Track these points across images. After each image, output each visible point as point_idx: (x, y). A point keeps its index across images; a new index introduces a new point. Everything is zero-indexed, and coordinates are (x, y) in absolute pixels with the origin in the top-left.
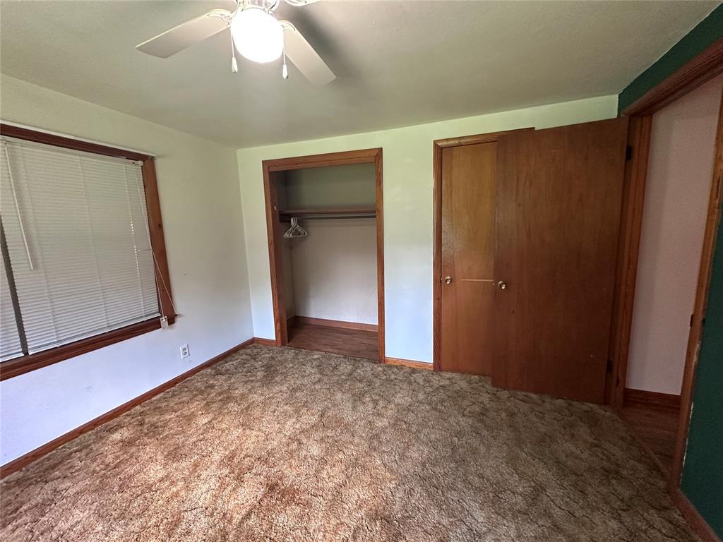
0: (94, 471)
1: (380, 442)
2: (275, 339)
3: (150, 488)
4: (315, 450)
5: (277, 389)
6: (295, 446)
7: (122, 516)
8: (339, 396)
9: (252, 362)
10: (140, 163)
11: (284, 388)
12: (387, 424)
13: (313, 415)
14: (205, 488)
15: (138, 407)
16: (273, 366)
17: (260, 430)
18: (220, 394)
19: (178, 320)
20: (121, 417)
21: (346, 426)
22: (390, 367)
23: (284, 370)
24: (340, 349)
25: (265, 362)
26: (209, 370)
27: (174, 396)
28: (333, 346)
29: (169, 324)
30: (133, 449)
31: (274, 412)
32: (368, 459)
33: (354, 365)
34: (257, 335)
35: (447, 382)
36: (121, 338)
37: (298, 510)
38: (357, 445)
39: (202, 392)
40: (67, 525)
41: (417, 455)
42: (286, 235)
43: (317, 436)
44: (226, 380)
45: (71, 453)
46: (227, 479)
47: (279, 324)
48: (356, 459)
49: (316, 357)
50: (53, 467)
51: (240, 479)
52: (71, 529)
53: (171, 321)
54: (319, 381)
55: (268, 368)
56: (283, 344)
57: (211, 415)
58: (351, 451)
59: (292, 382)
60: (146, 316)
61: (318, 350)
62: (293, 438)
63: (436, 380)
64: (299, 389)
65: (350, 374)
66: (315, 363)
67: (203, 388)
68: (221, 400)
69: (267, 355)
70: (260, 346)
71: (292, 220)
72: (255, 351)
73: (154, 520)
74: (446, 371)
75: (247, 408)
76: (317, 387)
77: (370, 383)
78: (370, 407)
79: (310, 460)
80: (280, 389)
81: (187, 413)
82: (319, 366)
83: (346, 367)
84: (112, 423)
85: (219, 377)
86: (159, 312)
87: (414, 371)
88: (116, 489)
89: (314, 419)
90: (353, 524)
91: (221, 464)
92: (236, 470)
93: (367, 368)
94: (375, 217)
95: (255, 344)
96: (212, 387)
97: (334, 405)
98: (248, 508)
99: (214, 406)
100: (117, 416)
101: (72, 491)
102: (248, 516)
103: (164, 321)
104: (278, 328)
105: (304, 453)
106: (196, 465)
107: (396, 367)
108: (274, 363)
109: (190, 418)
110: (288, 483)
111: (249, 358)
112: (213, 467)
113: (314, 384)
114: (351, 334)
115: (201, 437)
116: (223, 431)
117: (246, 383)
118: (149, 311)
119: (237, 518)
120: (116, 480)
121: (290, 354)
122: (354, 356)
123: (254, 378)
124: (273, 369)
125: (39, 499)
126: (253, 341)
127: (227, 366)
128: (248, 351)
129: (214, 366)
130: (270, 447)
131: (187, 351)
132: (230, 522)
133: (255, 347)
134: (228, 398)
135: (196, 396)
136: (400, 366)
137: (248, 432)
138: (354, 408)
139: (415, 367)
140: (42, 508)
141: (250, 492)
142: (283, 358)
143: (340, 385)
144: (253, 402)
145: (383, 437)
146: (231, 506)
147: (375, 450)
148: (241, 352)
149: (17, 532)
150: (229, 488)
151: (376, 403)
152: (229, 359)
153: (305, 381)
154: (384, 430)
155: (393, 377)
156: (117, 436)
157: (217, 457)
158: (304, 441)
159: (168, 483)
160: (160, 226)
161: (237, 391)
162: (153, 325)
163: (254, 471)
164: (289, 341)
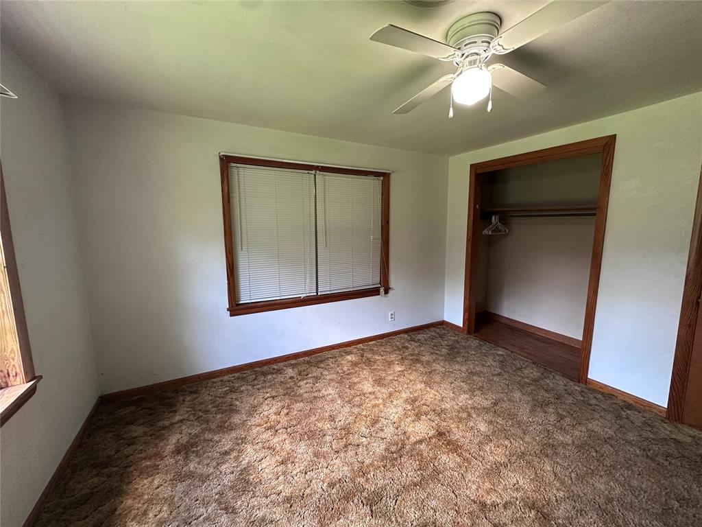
0: (338, 372)
1: (556, 454)
2: (462, 326)
3: (364, 394)
4: (483, 427)
5: (457, 367)
6: (465, 415)
7: (349, 402)
8: (517, 395)
9: (440, 340)
10: (382, 178)
11: (464, 369)
12: (570, 442)
13: (487, 399)
14: (395, 410)
15: (361, 345)
16: (456, 348)
17: (437, 391)
18: (412, 355)
19: (391, 292)
20: (352, 348)
21: (519, 423)
22: (594, 391)
23: (466, 355)
24: (529, 354)
25: (450, 343)
26: (406, 336)
27: (381, 345)
28: (521, 348)
29: (385, 294)
30: (357, 369)
31: (452, 383)
32: (537, 460)
33: (542, 374)
34: (446, 319)
35: (689, 440)
37: (458, 459)
38: (528, 443)
39: (399, 350)
40: (326, 393)
41: (603, 487)
42: (485, 232)
43: (488, 417)
44: (417, 347)
45: (328, 358)
46: (410, 413)
47: (467, 314)
48: (523, 453)
49: (500, 353)
50: (321, 361)
51: (418, 417)
52: (327, 395)
53: (386, 292)
54: (499, 374)
55: (452, 348)
56: (469, 332)
57: (403, 368)
58: (519, 445)
59: (472, 366)
60: (372, 285)
61: (503, 347)
62: (463, 409)
63: (666, 430)
64: (478, 374)
65: (536, 381)
66: (497, 358)
67: (400, 347)
68: (412, 360)
69: (453, 338)
70: (448, 329)
71: (493, 218)
72: (443, 332)
73: (364, 413)
74: (692, 426)
75: (430, 373)
76: (495, 378)
77: (558, 397)
78: (553, 418)
79: (476, 431)
80: (459, 368)
81: (388, 359)
82: (501, 362)
83: (532, 372)
84: (348, 349)
85: (413, 343)
86: (380, 284)
87: (629, 407)
88: (347, 386)
89: (487, 403)
90: (507, 498)
91: (406, 401)
92: (417, 410)
93: (559, 382)
95: (444, 326)
96: (407, 348)
97: (510, 400)
98: (421, 438)
99: (407, 362)
100: (350, 346)
101: (328, 377)
102: (421, 442)
103: (382, 290)
104: (466, 317)
105: (472, 424)
106: (391, 395)
107: (603, 394)
108: (457, 346)
109: (390, 363)
110: (454, 438)
111: (437, 336)
112: (401, 400)
113: (493, 375)
114: (548, 343)
115: (396, 378)
116: (411, 381)
117: (432, 353)
118: (374, 282)
119: (413, 439)
120: (348, 382)
121: (474, 343)
122: (547, 366)
123: (439, 352)
124: (456, 350)
125: (315, 374)
126: (443, 323)
127: (420, 337)
128: (438, 330)
129: (410, 334)
130: (443, 407)
131: (393, 316)
132: (408, 439)
133: (444, 329)
134: (417, 360)
135: (395, 350)
136: (608, 394)
137: (428, 389)
138: (532, 411)
139: (632, 402)
140: (317, 379)
141: (421, 429)
142: (467, 344)
143: (522, 386)
144: (436, 370)
145: (561, 450)
146: (410, 429)
147: (547, 456)
148: (432, 329)
149: (307, 385)
150: (410, 419)
151: (561, 418)
152: (420, 332)
153: (485, 370)
154: (564, 445)
155: (594, 402)
156: (349, 357)
157: (404, 395)
158: (474, 416)
159: (373, 397)
160: (388, 222)
161: (424, 358)
162: (373, 292)
163: (429, 417)
164: (475, 333)
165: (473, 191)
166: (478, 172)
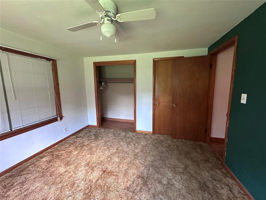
0: (39, 171)
1: (138, 156)
2: (96, 125)
3: (61, 175)
4: (117, 160)
5: (100, 142)
6: (109, 159)
7: (53, 184)
8: (122, 143)
9: (89, 133)
10: (51, 62)
11: (103, 141)
12: (139, 151)
13: (114, 149)
14: (81, 173)
15: (50, 150)
16: (97, 134)
17: (96, 155)
18: (80, 144)
19: (63, 118)
20: (44, 153)
21: (126, 152)
22: (138, 133)
23: (101, 136)
24: (120, 128)
25: (94, 133)
26: (74, 136)
27: (62, 145)
28: (117, 127)
29: (60, 120)
30: (52, 163)
31: (100, 149)
32: (134, 161)
33: (126, 133)
34: (90, 124)
35: (157, 137)
36: (45, 124)
37: (114, 177)
38: (131, 157)
39: (73, 144)
40: (34, 188)
41: (150, 159)
42: (101, 88)
43: (117, 155)
44: (81, 140)
45: (28, 166)
46: (88, 170)
47: (98, 120)
48: (131, 162)
49: (112, 131)
50: (23, 171)
51: (93, 170)
52: (36, 188)
53: (61, 119)
54: (114, 139)
55: (95, 135)
56: (100, 127)
57: (78, 152)
58: (128, 160)
59: (105, 139)
60: (52, 117)
61: (112, 129)
62: (108, 157)
63: (154, 137)
64: (108, 141)
65: (125, 136)
66: (112, 133)
67: (73, 143)
68: (80, 146)
69: (94, 131)
70: (91, 128)
71: (103, 83)
72: (90, 130)
73: (65, 184)
74: (157, 134)
75: (91, 148)
76: (114, 140)
77: (132, 139)
78: (133, 146)
79: (115, 163)
80: (101, 142)
81: (68, 151)
82: (113, 134)
83: (123, 134)
84: (41, 155)
85: (78, 138)
86: (57, 115)
87: (146, 134)
88: (49, 176)
89: (115, 151)
90: (132, 180)
91: (85, 166)
92: (91, 167)
93: (130, 134)
94: (133, 82)
95: (89, 127)
96: (76, 142)
97: (121, 146)
98: (97, 178)
99: (78, 148)
100: (42, 153)
101: (32, 178)
102: (98, 180)
103: (59, 118)
105: (113, 161)
106: (76, 167)
107: (140, 133)
108: (97, 133)
109: (70, 152)
110: (109, 170)
111: (88, 132)
112: (83, 167)
113: (113, 140)
114: (123, 123)
115: (76, 158)
116: (84, 156)
117: (88, 140)
118: (53, 115)
119: (94, 181)
120: (48, 173)
121: (103, 130)
122: (125, 130)
123: (91, 139)
124: (97, 135)
125: (20, 181)
126: (88, 126)
127: (80, 135)
128: (87, 130)
129: (75, 135)
130: (101, 160)
131: (66, 129)
132: (92, 182)
133: (89, 128)
134: (83, 145)
135: (71, 145)
136: (141, 133)
137: (92, 156)
138: (128, 146)
139: (146, 133)
140: (23, 183)
141: (96, 174)
142: (100, 132)
143: (122, 139)
144: (92, 146)
145: (138, 155)
146: (91, 178)
147: (136, 159)
148: (85, 130)
149: (15, 192)
150: (90, 173)
151: (135, 145)
152: (80, 132)
153: (110, 139)
154: (138, 153)
155: (139, 136)
156: (44, 159)
157: (83, 164)
158: (113, 157)
159: (67, 173)
160: (58, 84)
161: (86, 143)
162: (55, 120)
163: (97, 167)
164: (101, 126)
165: (95, 73)
166: (97, 65)
